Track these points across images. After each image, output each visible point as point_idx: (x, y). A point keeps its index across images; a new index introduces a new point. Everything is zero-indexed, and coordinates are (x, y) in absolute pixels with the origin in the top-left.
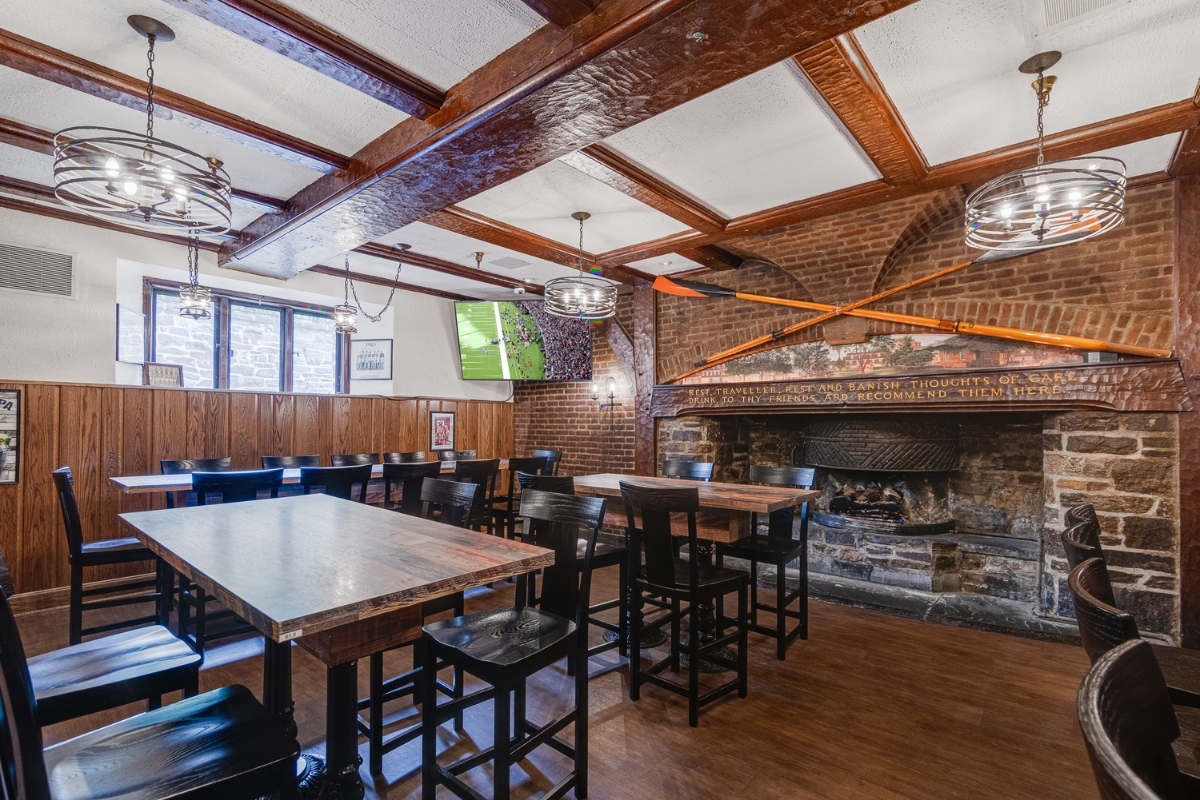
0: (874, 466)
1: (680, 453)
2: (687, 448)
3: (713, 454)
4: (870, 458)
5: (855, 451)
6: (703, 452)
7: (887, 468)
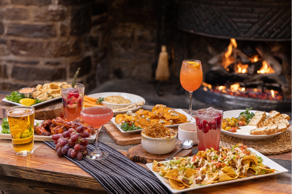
0: (260, 34)
1: (24, 22)
2: (32, 15)
3: (67, 22)
4: (257, 26)
5: (240, 17)
6: (54, 20)
7: (274, 37)
